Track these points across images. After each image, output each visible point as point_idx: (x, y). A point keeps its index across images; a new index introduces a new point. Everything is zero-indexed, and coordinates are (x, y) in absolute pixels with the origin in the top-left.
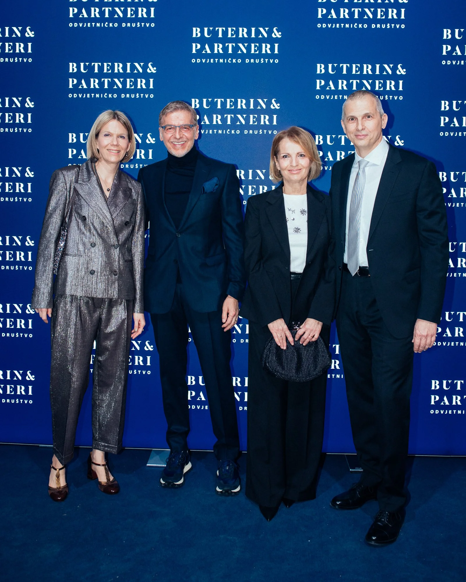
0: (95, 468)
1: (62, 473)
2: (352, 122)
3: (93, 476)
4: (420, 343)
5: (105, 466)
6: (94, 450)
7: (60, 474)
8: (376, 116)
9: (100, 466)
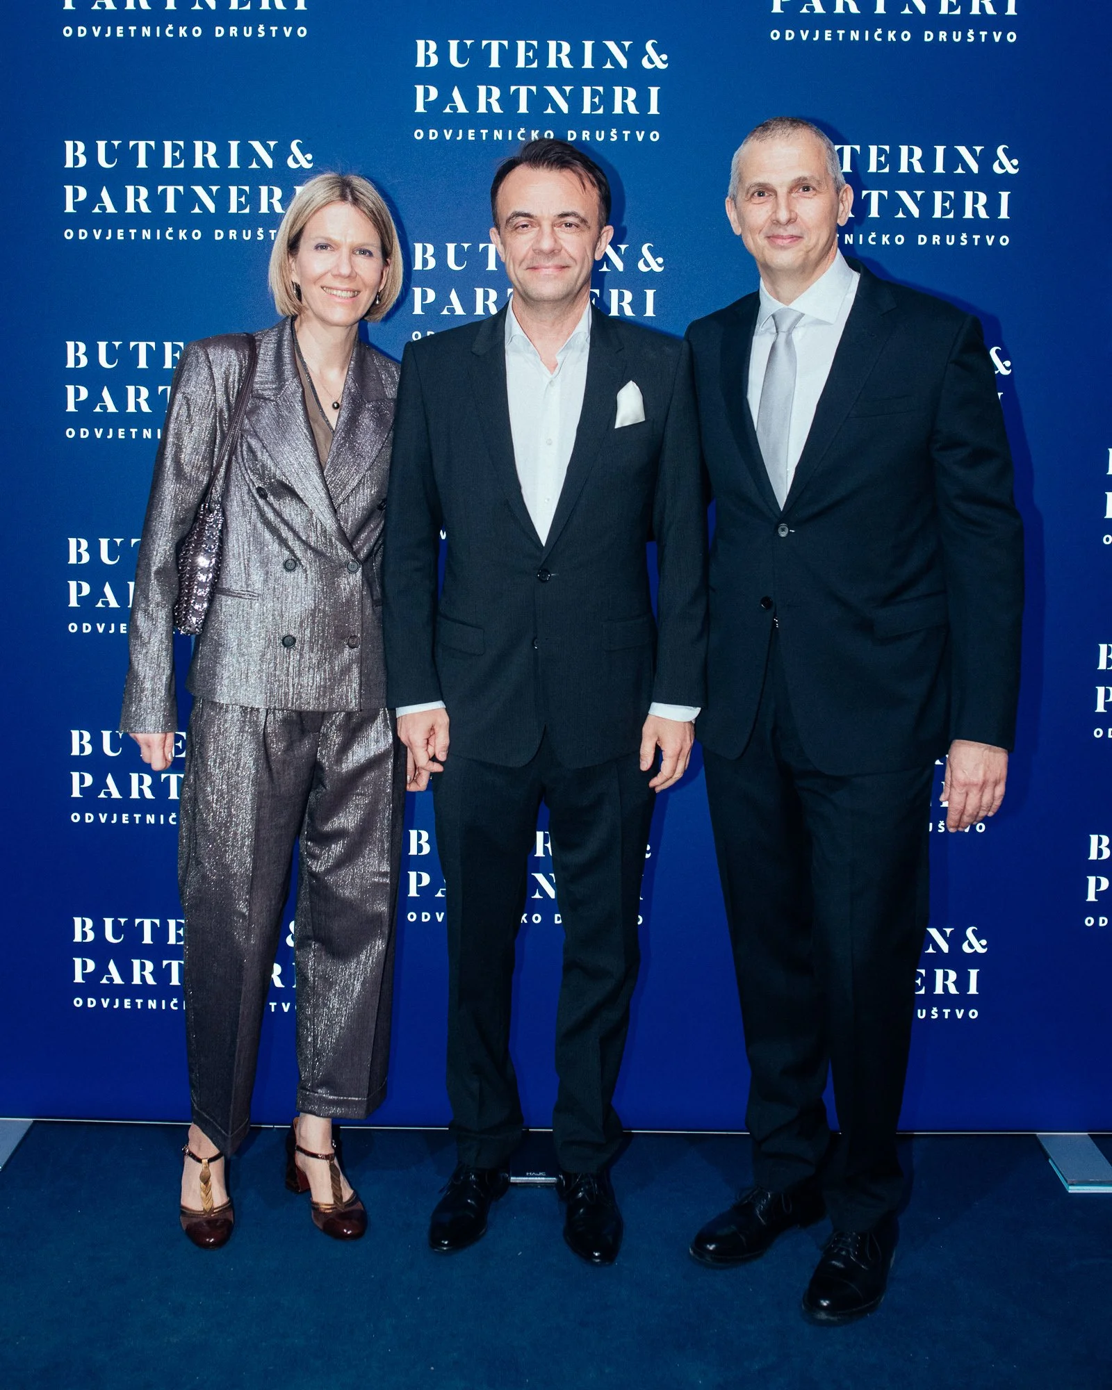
0: (305, 1164)
1: (216, 1170)
2: (761, 201)
3: (299, 1183)
4: (965, 803)
5: (332, 1159)
6: (301, 1114)
7: (212, 1174)
8: (826, 188)
9: (318, 1158)
